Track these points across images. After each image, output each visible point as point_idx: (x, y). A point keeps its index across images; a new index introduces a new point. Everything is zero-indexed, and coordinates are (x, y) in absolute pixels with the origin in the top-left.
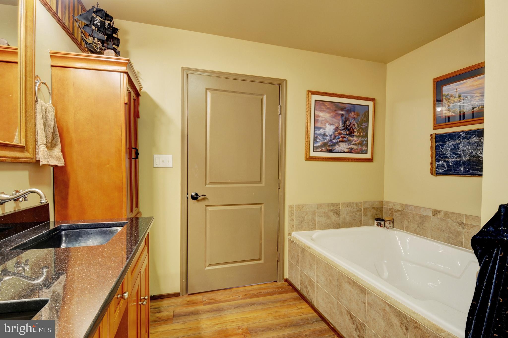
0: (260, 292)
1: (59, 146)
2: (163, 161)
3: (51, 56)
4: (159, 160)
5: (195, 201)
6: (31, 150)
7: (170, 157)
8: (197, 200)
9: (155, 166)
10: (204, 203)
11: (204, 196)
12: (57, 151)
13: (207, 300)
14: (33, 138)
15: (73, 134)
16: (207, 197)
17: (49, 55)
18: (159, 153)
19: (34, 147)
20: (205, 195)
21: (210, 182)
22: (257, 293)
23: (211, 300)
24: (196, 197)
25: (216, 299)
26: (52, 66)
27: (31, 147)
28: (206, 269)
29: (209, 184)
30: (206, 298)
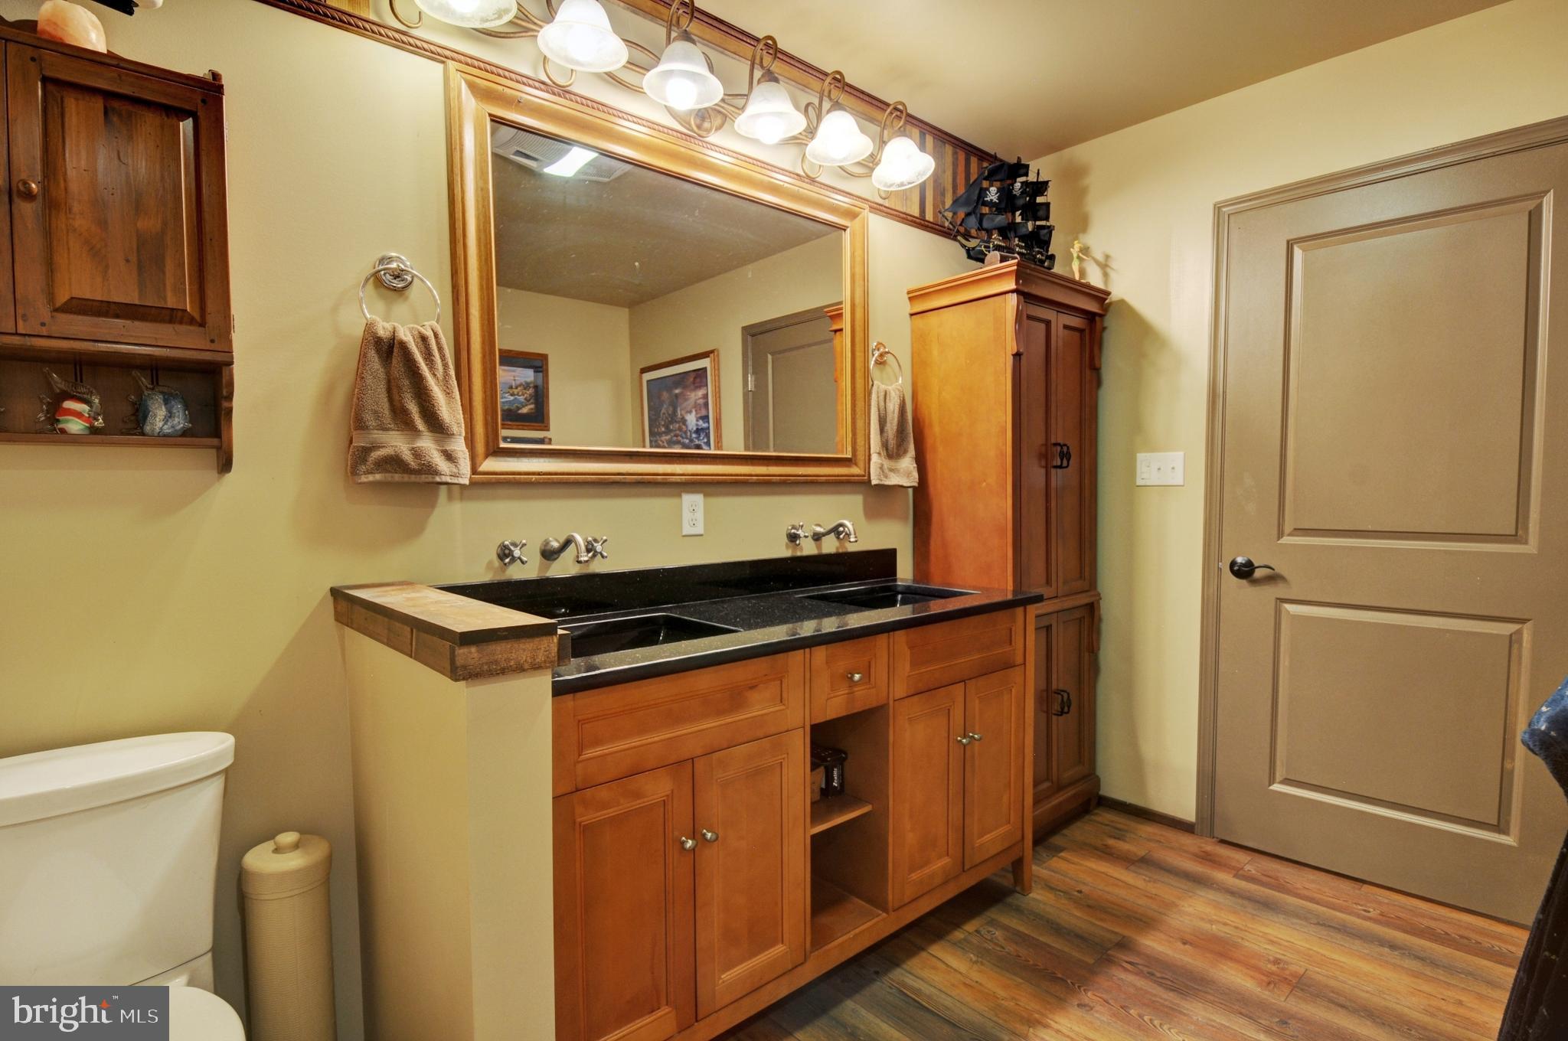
0: (1462, 937)
1: (912, 451)
2: (1159, 469)
3: (910, 298)
4: (1148, 467)
5: (1244, 582)
6: (861, 464)
7: (1176, 458)
8: (1250, 579)
9: (1139, 482)
10: (1270, 592)
11: (1268, 569)
12: (908, 463)
13: (1254, 872)
14: (865, 444)
15: (937, 429)
16: (1278, 570)
17: (906, 297)
18: (1153, 449)
19: (867, 457)
20: (1273, 567)
21: (1295, 529)
22: (1447, 933)
23: (1269, 876)
24: (1244, 571)
25: (1285, 882)
26: (912, 315)
27: (861, 456)
28: (1271, 788)
29: (1289, 535)
30: (1258, 867)
